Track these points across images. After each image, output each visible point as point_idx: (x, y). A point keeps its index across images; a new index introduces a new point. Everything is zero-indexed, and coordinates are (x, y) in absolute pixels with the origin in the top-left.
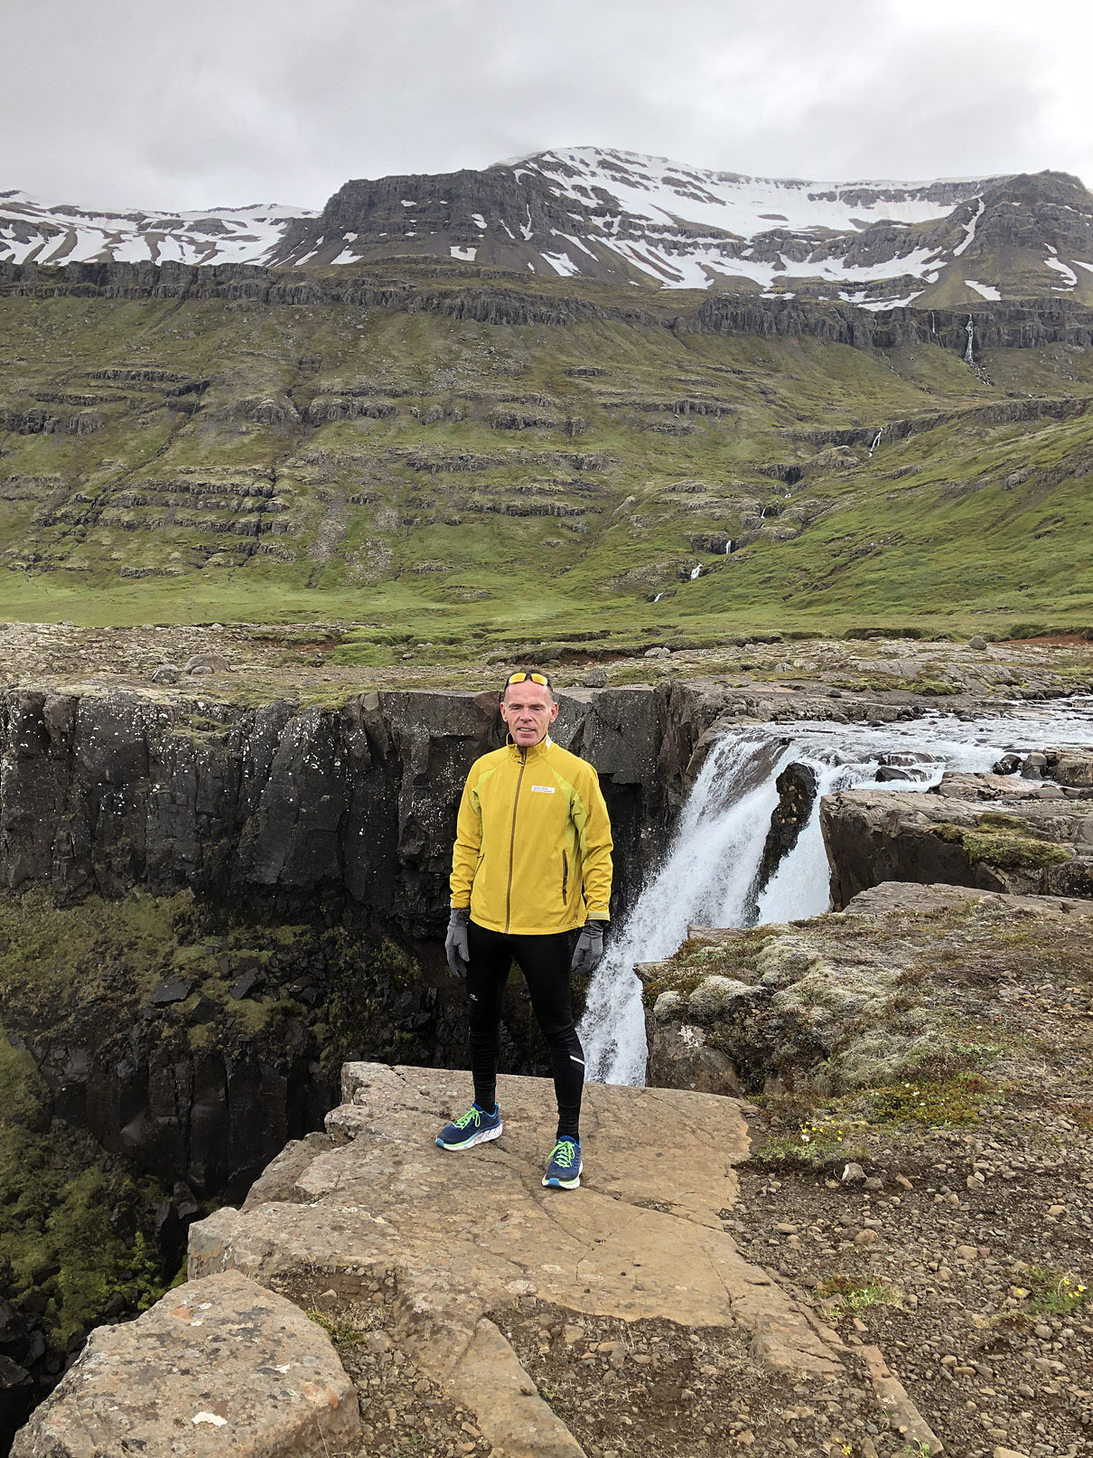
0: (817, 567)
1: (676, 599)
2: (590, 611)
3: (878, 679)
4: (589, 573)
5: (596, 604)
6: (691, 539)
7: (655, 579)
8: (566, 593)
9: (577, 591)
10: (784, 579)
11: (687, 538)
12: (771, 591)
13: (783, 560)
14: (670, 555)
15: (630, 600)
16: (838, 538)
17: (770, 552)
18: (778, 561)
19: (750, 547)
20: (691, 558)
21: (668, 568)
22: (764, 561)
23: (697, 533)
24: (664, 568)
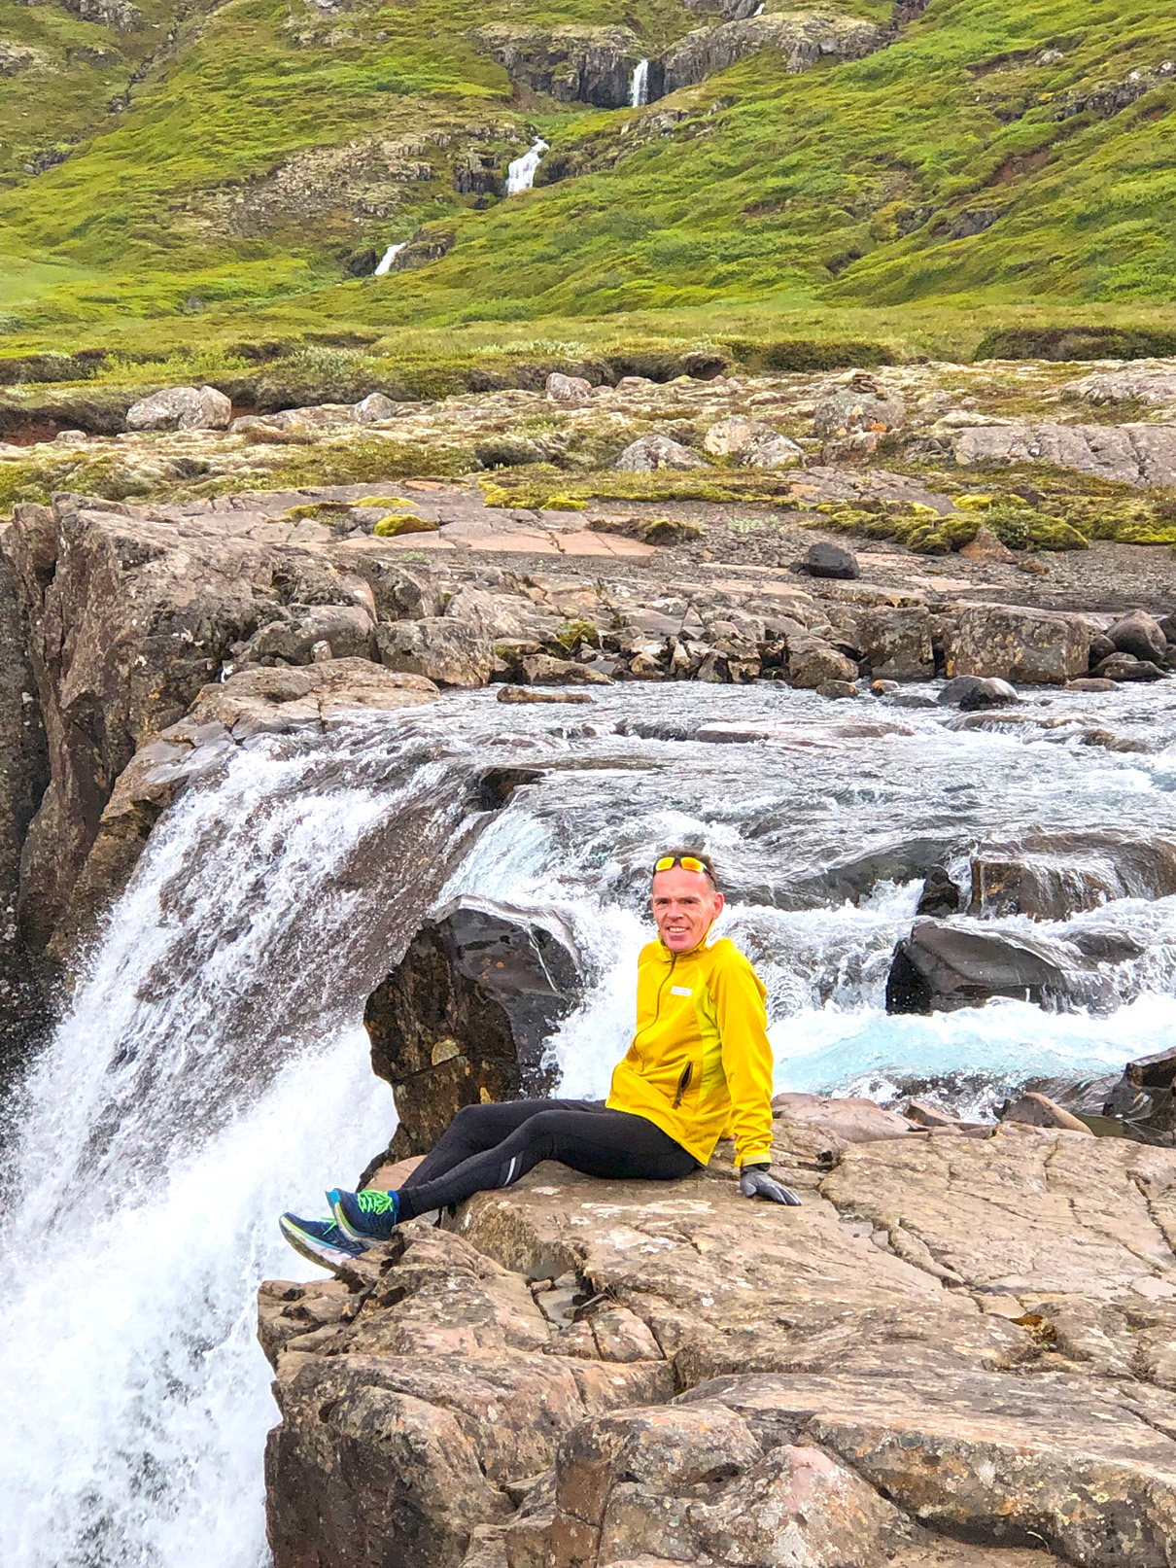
0: (943, 155)
1: (453, 264)
2: (136, 307)
3: (1034, 500)
4: (141, 170)
5: (162, 283)
6: (509, 51)
7: (378, 193)
8: (51, 240)
9: (92, 236)
10: (832, 195)
11: (492, 49)
12: (785, 238)
13: (829, 128)
14: (433, 108)
15: (286, 268)
16: (1020, 56)
17: (785, 101)
18: (811, 133)
19: (714, 83)
20: (508, 121)
21: (422, 155)
22: (763, 132)
23: (527, 32)
24: (412, 154)
